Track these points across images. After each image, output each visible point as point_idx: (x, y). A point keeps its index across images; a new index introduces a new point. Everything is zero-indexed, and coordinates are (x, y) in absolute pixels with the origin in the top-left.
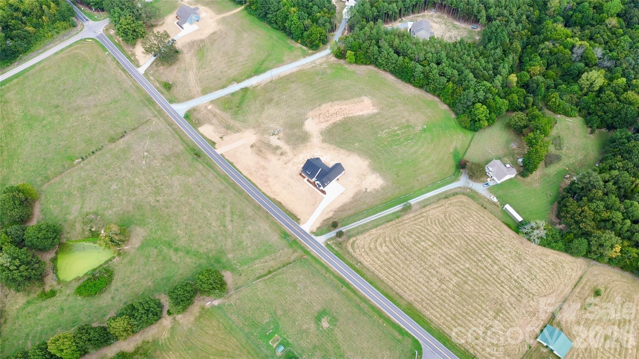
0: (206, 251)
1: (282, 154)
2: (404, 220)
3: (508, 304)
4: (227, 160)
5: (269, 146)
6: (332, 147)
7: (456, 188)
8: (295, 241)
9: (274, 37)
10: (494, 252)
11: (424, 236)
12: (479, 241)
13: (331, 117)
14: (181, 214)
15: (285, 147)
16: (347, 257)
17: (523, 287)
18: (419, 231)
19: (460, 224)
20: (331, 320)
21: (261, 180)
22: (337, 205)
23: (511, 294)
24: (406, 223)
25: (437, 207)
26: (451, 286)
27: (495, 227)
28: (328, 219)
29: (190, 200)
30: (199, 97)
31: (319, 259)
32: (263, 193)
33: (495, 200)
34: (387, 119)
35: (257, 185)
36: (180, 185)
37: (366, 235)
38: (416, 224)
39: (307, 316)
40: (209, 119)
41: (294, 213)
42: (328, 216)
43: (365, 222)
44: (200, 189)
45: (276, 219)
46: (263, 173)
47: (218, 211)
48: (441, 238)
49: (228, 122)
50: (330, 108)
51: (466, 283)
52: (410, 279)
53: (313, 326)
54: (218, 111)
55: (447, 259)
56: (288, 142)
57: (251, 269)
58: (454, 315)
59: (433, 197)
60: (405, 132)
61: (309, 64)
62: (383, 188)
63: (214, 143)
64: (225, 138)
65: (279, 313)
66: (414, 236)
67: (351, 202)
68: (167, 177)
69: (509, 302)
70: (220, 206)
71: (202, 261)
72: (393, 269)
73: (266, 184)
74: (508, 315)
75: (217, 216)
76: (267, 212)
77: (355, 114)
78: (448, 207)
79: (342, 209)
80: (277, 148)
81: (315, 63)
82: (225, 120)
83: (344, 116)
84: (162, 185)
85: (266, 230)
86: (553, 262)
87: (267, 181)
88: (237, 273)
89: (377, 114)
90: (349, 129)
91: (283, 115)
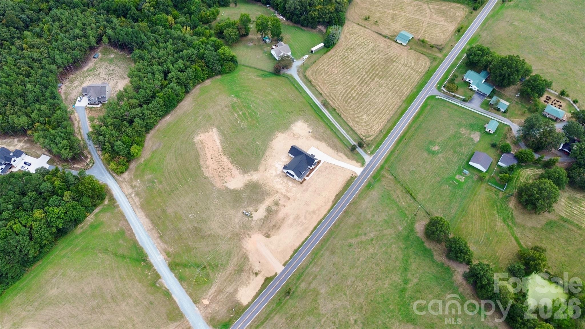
0: (400, 252)
1: (277, 204)
2: (336, 106)
3: (386, 56)
4: (291, 257)
5: (266, 219)
6: (263, 162)
7: (300, 77)
8: (374, 177)
9: (65, 252)
10: (350, 60)
11: (348, 94)
12: (343, 67)
13: (222, 166)
14: (366, 290)
15: (268, 202)
16: (378, 140)
17: (372, 49)
18: (344, 97)
19: (332, 75)
20: (432, 145)
21: (312, 218)
22: (331, 151)
23: (378, 54)
24: (338, 105)
25: (320, 87)
26: (383, 81)
27: (330, 58)
28: (346, 156)
29: (349, 283)
30: (188, 321)
31: (386, 158)
32: (328, 212)
33: (307, 56)
34: (225, 121)
35: (319, 220)
36: (332, 300)
37: (355, 129)
38: (338, 100)
39: (434, 160)
40: (227, 297)
41: (345, 183)
42: (344, 157)
43: (343, 131)
44: (333, 277)
45: (356, 195)
46: (303, 217)
47: (357, 250)
48: (347, 86)
49: (230, 273)
50: (210, 168)
51: (377, 74)
52: (385, 102)
53: (440, 156)
54: (213, 290)
55: (362, 83)
56: (260, 201)
57: (408, 208)
58: (403, 80)
59: (310, 90)
60: (240, 109)
61: (130, 200)
62: (306, 121)
63: (268, 280)
64: (257, 269)
65: (438, 179)
66: (349, 100)
67: (326, 141)
68: (323, 320)
69: (384, 56)
70: (351, 250)
71: (411, 253)
72: (380, 111)
73: (317, 212)
74: (393, 57)
75: (363, 249)
76: (350, 204)
77: (220, 146)
78: (319, 81)
79: (334, 147)
80: (269, 210)
81: (130, 195)
82: (228, 277)
83: (222, 156)
84: (334, 323)
85: (368, 202)
86: (350, 35)
87: (314, 212)
88: (414, 218)
89: (218, 128)
90: (239, 150)
91: (221, 212)
